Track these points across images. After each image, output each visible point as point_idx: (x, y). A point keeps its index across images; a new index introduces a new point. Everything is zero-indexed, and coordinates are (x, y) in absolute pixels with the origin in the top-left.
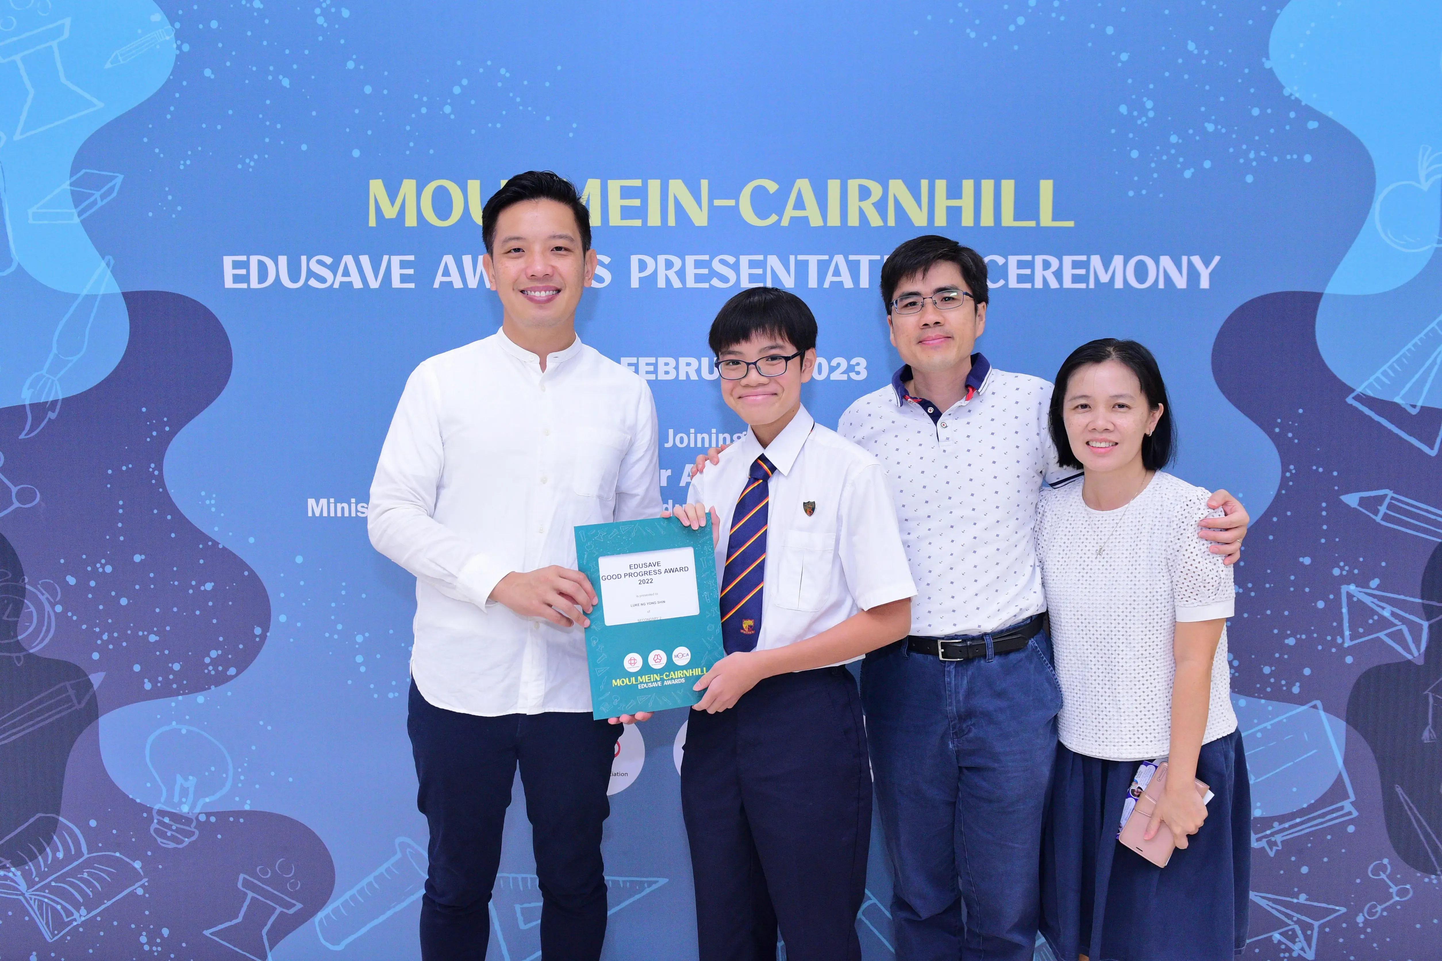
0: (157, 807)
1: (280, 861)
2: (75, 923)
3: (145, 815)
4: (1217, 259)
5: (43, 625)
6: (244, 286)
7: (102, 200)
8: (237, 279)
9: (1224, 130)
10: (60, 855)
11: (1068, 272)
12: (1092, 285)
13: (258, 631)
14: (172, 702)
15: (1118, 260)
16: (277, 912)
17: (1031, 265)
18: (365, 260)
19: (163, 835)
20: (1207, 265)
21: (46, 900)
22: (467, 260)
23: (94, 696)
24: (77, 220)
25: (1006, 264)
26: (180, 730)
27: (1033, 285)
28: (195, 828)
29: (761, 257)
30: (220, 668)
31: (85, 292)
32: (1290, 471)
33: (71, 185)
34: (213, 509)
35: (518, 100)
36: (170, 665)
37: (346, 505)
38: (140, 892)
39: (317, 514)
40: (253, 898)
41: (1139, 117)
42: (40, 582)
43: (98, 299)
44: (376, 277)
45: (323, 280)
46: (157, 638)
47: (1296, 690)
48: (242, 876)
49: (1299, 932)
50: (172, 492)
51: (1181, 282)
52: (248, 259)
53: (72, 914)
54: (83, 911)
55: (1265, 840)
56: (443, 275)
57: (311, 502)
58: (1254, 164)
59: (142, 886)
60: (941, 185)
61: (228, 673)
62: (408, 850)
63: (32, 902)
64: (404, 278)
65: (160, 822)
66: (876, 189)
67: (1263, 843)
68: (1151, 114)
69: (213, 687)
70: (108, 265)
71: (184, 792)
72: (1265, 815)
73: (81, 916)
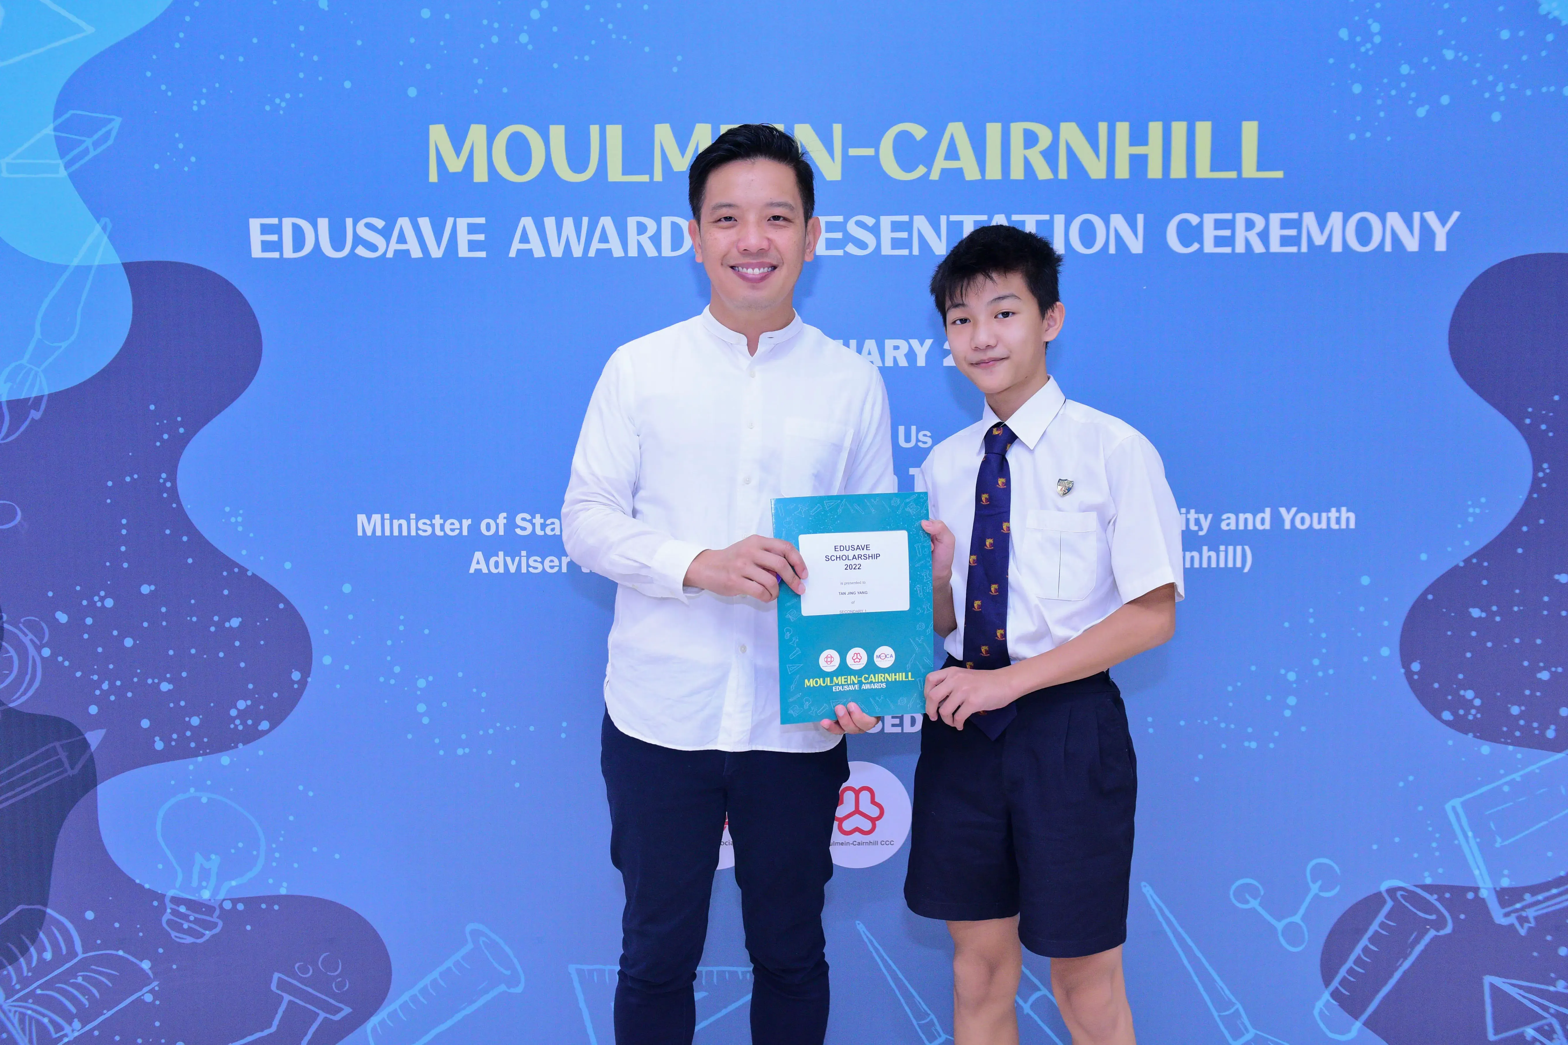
0: (171, 893)
1: (325, 955)
2: (66, 1040)
3: (155, 903)
4: (1456, 215)
5: (27, 674)
6: (276, 255)
7: (95, 150)
8: (266, 246)
9: (1465, 58)
10: (48, 956)
11: (1276, 233)
12: (1304, 249)
13: (296, 676)
14: (191, 765)
15: (1336, 218)
16: (319, 1020)
17: (1230, 225)
18: (425, 223)
19: (179, 928)
20: (1443, 223)
21: (29, 1012)
22: (550, 222)
23: (91, 759)
24: (63, 173)
25: (1201, 224)
26: (200, 798)
27: (1233, 250)
28: (217, 917)
29: (905, 218)
30: (250, 722)
31: (75, 262)
32: (1543, 470)
33: (55, 129)
34: (240, 529)
35: (610, 26)
36: (187, 719)
37: (404, 522)
38: (149, 998)
39: (369, 533)
40: (290, 1002)
41: (1363, 44)
42: (22, 620)
43: (93, 272)
44: (439, 245)
45: (372, 247)
46: (171, 687)
47: (1550, 733)
48: (276, 976)
49: (1557, 1027)
50: (187, 507)
51: (1412, 244)
52: (281, 222)
53: (62, 1029)
54: (77, 1024)
55: (1514, 916)
56: (520, 242)
57: (361, 518)
58: (1502, 98)
59: (152, 991)
60: (1123, 129)
61: (260, 728)
62: (482, 939)
63: (11, 1015)
64: (473, 246)
65: (175, 912)
66: (1045, 135)
67: (1512, 919)
68: (1377, 39)
69: (240, 746)
70: (104, 228)
71: (205, 874)
72: (1514, 884)
73: (73, 1031)
